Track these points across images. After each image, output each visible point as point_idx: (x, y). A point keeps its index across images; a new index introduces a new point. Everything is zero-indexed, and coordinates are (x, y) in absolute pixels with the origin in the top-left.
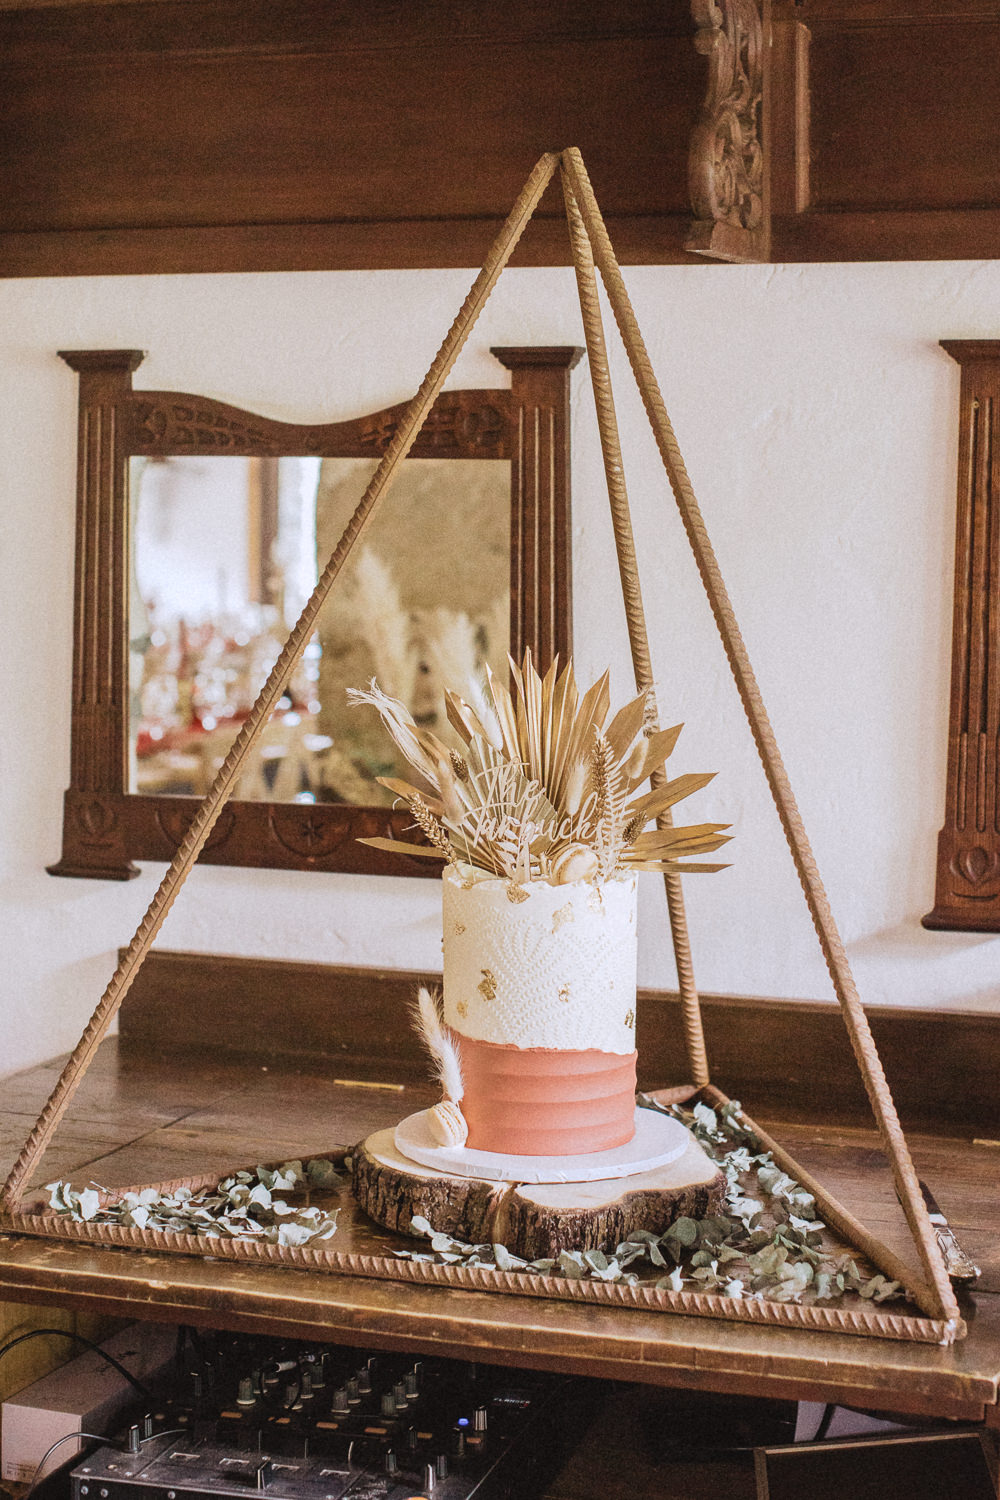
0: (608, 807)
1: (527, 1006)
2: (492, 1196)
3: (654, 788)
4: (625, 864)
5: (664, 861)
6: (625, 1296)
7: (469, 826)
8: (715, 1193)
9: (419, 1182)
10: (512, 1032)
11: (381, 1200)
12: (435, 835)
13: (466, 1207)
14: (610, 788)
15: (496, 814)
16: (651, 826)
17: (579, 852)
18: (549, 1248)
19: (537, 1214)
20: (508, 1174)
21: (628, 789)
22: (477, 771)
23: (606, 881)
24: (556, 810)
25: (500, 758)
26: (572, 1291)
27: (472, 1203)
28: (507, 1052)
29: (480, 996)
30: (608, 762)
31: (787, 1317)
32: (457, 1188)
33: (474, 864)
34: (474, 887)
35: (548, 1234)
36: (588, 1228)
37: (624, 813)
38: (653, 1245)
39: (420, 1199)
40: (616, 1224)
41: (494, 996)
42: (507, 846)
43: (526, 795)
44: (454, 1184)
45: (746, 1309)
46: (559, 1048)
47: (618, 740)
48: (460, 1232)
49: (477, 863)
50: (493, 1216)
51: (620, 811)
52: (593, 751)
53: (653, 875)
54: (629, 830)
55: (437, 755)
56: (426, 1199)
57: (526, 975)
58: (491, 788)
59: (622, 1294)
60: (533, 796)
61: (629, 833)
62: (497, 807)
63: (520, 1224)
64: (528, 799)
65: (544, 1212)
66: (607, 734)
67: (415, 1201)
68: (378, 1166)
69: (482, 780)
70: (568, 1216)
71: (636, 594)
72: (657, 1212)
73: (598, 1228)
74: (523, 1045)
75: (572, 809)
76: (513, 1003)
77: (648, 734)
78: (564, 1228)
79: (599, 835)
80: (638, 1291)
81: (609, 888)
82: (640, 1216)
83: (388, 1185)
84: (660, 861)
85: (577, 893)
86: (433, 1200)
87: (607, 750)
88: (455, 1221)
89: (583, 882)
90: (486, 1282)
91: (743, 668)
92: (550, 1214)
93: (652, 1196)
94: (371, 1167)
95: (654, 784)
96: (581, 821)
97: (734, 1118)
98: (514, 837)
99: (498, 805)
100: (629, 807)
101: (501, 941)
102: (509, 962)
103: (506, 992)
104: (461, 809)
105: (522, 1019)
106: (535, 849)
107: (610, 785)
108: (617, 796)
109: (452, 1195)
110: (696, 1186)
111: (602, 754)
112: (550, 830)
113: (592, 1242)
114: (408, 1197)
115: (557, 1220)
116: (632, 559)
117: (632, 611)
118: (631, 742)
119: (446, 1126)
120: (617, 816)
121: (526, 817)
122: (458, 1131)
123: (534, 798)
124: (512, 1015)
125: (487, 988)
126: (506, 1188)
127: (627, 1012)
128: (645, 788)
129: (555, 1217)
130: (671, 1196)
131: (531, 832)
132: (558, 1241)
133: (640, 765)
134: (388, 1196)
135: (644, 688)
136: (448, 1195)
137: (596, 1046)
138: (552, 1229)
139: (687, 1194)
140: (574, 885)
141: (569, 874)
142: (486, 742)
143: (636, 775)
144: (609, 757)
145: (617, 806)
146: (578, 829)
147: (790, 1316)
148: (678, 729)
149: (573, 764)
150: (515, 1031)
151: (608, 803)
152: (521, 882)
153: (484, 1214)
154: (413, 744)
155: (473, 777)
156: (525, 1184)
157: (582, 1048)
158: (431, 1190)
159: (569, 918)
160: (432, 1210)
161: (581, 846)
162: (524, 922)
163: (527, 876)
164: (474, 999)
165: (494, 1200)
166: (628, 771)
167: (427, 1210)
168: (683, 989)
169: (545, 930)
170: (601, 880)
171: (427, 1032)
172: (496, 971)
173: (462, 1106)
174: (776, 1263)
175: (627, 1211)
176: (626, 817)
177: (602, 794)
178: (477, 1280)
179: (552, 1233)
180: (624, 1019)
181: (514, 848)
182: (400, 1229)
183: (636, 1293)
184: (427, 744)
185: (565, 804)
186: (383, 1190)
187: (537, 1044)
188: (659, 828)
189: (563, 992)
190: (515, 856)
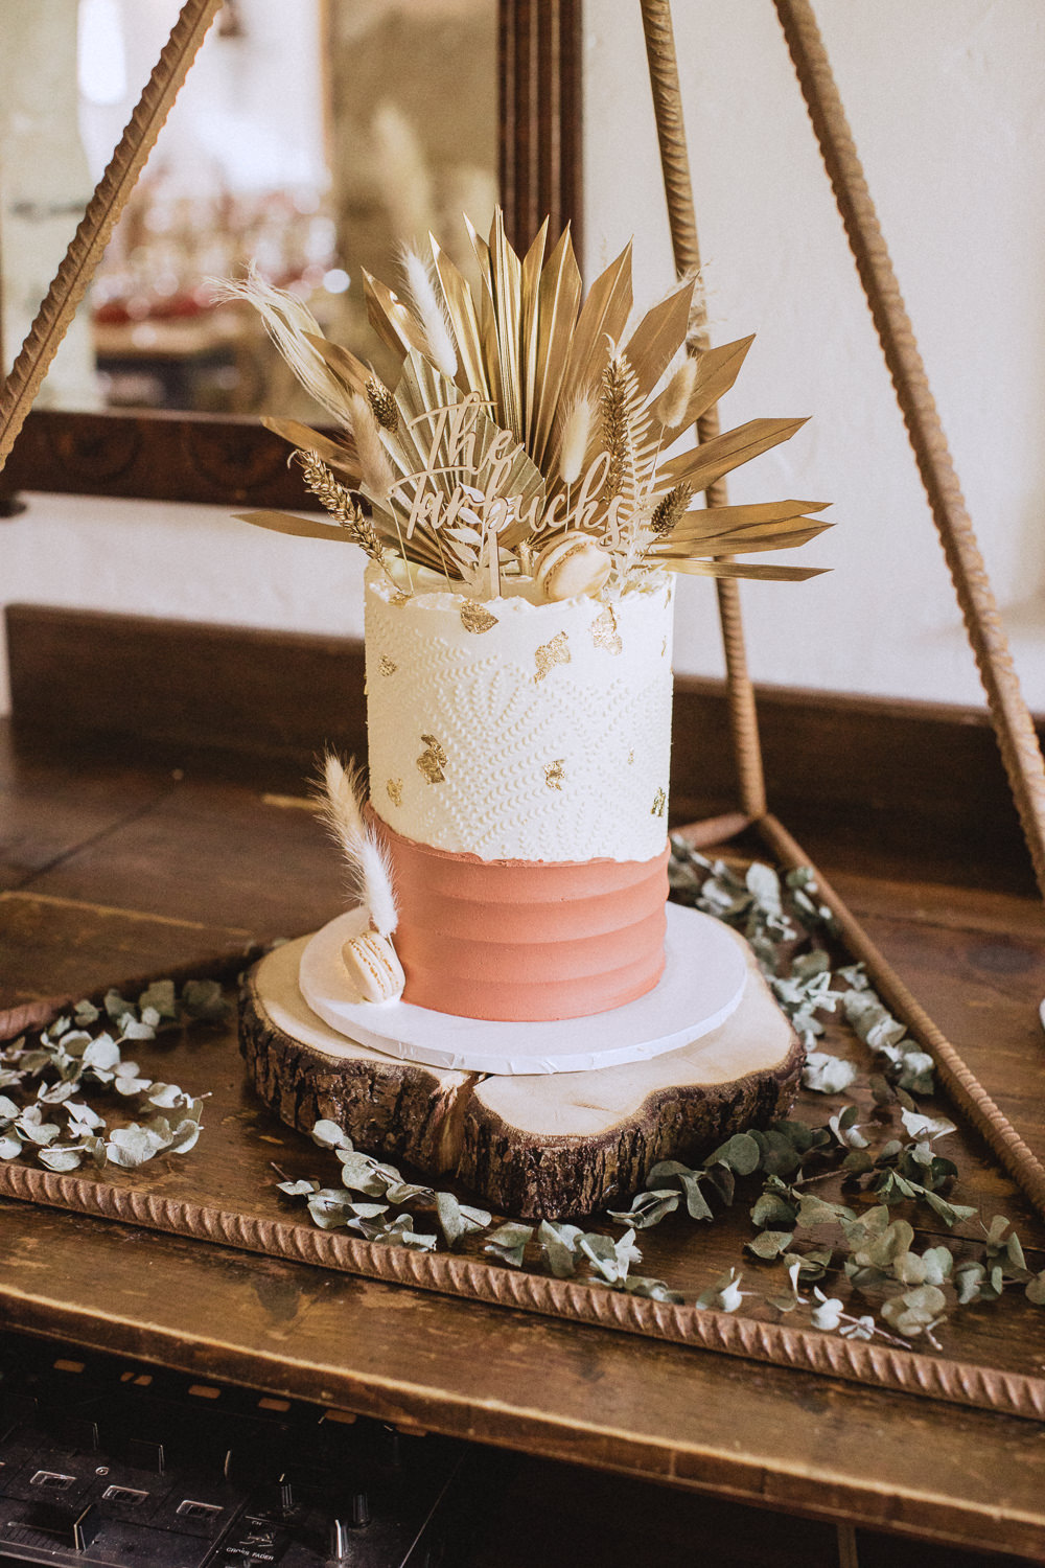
0: (628, 470)
1: (494, 795)
2: (438, 1098)
3: (701, 441)
4: (656, 561)
5: (716, 559)
6: (644, 1320)
7: (403, 499)
8: (788, 1084)
9: (326, 1065)
10: (471, 834)
11: (273, 1082)
12: (347, 518)
13: (399, 1107)
14: (632, 438)
15: (448, 484)
16: (698, 501)
17: (580, 548)
18: (526, 1193)
19: (506, 1140)
20: (463, 1061)
21: (661, 441)
22: (415, 410)
23: (624, 593)
24: (544, 475)
25: (453, 391)
26: (558, 1305)
27: (408, 1101)
28: (464, 866)
29: (422, 778)
30: (629, 396)
31: (918, 1381)
32: (384, 1077)
33: (409, 559)
34: (409, 603)
35: (524, 1174)
36: (587, 1167)
37: (655, 480)
38: (691, 1182)
39: (327, 1092)
40: (634, 1153)
41: (443, 778)
42: (465, 534)
43: (491, 454)
44: (381, 1070)
45: (849, 1363)
46: (547, 860)
47: (646, 362)
48: (389, 1143)
49: (414, 556)
50: (440, 1129)
51: (647, 477)
52: (605, 379)
53: (700, 578)
54: (663, 513)
55: (353, 381)
56: (337, 1092)
57: (492, 746)
58: (437, 432)
59: (639, 1318)
60: (505, 455)
61: (662, 517)
62: (448, 474)
63: (479, 1149)
64: (493, 460)
65: (517, 1140)
66: (627, 351)
67: (320, 1094)
68: (268, 1027)
69: (423, 428)
70: (556, 1149)
71: (675, 121)
72: (698, 1119)
73: (604, 1164)
74: (488, 855)
75: (570, 474)
76: (473, 789)
77: (692, 349)
78: (548, 1167)
79: (612, 521)
80: (667, 1313)
81: (630, 607)
82: (672, 1127)
83: (281, 1061)
84: (710, 559)
85: (575, 615)
86: (348, 1093)
87: (627, 378)
88: (384, 1126)
89: (586, 598)
90: (418, 1276)
91: (872, 245)
92: (526, 1145)
93: (689, 1097)
94: (257, 1027)
95: (702, 436)
96: (583, 498)
97: (805, 892)
98: (474, 519)
99: (450, 469)
100: (660, 472)
101: (452, 692)
102: (464, 725)
103: (461, 772)
104: (389, 473)
105: (487, 814)
106: (509, 540)
107: (631, 435)
108: (643, 451)
109: (377, 1087)
110: (759, 1074)
111: (619, 385)
112: (532, 513)
113: (594, 1186)
114: (310, 1085)
115: (538, 1156)
116: (671, 66)
117: (669, 150)
118: (665, 366)
119: (370, 977)
120: (643, 484)
121: (492, 490)
122: (389, 982)
123: (507, 460)
124: (470, 807)
125: (432, 763)
126: (460, 1080)
127: (656, 794)
128: (688, 441)
129: (535, 1149)
130: (720, 1096)
131: (502, 514)
132: (539, 1185)
133: (683, 405)
134: (283, 1077)
135: (688, 270)
136: (371, 1088)
137: (605, 854)
138: (531, 1167)
139: (746, 1092)
140: (570, 603)
141: (560, 587)
142: (429, 363)
143: (675, 421)
144: (631, 389)
145: (642, 468)
146: (578, 512)
147: (924, 1380)
148: (745, 344)
149: (571, 398)
150: (477, 833)
151: (629, 464)
152: (486, 596)
153: (426, 1122)
154: (315, 365)
155: (408, 421)
156: (489, 1075)
157: (580, 857)
158: (344, 1078)
159: (562, 656)
160: (345, 1107)
161: (584, 538)
162: (488, 662)
163: (495, 586)
164: (413, 780)
165: (441, 1105)
166: (660, 413)
167: (338, 1108)
168: (731, 676)
169: (523, 675)
170: (613, 594)
171: (339, 826)
172: (445, 738)
173: (396, 941)
174: (893, 1251)
175: (648, 1132)
176: (658, 487)
177: (619, 451)
178: (403, 1271)
179: (530, 1173)
180: (652, 805)
181: (474, 537)
182: (300, 1129)
183: (664, 1317)
184: (336, 365)
185: (558, 465)
186: (275, 1066)
187: (512, 853)
188: (709, 506)
189: (553, 774)
190: (477, 550)
